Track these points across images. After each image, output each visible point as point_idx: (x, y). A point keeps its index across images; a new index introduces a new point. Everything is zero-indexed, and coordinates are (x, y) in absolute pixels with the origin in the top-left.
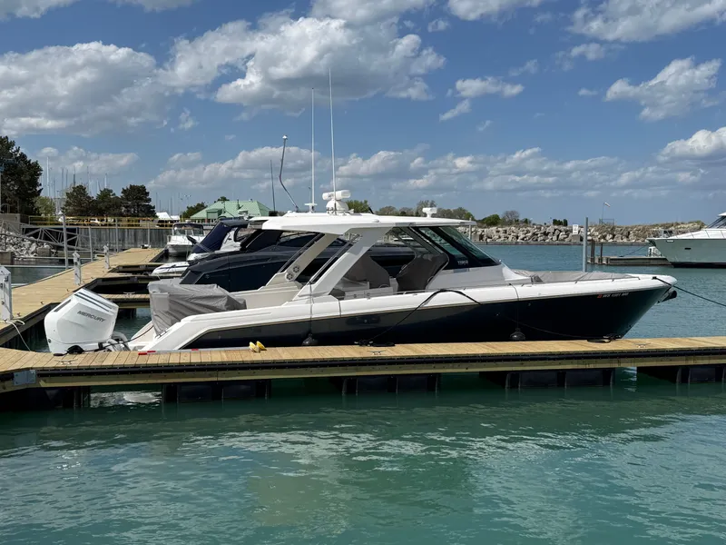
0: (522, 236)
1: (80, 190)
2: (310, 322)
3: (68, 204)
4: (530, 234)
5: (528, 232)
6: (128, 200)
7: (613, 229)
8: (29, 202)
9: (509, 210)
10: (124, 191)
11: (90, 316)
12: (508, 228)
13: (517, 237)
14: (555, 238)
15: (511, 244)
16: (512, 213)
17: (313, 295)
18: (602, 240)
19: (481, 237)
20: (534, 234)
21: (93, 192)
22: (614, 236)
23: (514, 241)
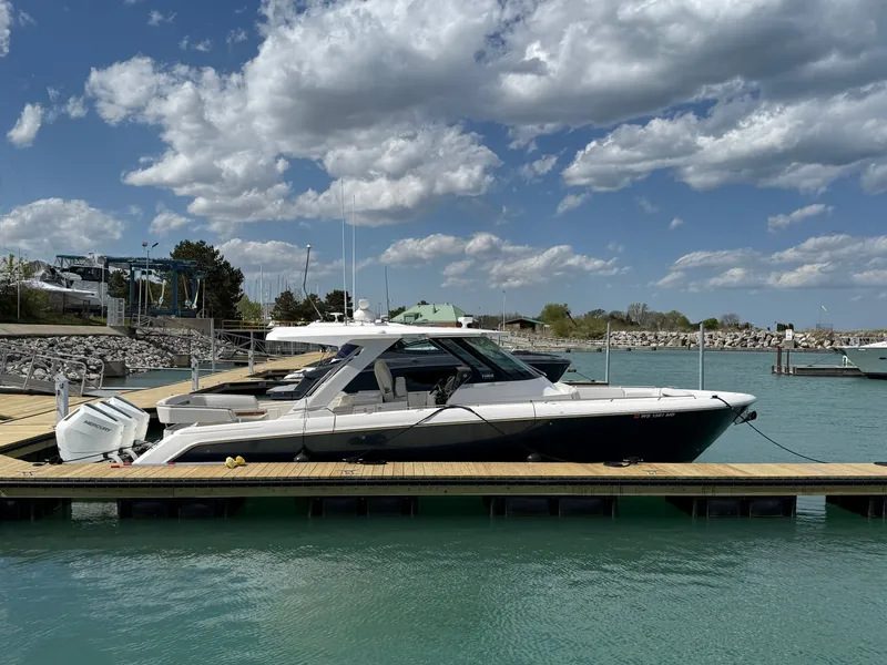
0: (730, 341)
1: (287, 296)
2: (304, 438)
3: (276, 308)
4: (738, 340)
5: (736, 337)
6: (331, 304)
7: (831, 335)
8: (231, 307)
9: (728, 313)
10: (328, 296)
11: (96, 425)
12: (713, 333)
13: (724, 343)
14: (766, 344)
15: (715, 350)
16: (732, 317)
17: (309, 410)
18: (819, 347)
19: (684, 342)
20: (743, 339)
21: (301, 298)
22: (832, 342)
23: (721, 346)
